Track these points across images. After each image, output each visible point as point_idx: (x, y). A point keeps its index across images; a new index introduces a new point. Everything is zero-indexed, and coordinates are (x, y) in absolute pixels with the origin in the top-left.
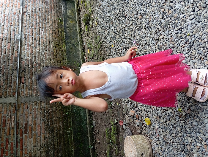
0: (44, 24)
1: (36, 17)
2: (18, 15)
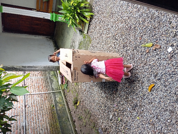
0: (41, 111)
1: (35, 107)
2: (22, 108)
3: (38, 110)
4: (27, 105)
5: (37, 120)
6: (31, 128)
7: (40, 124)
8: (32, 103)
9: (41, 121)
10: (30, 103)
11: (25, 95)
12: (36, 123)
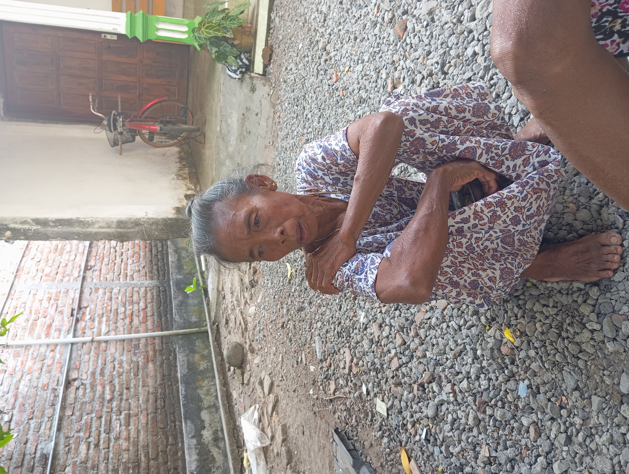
0: (124, 402)
1: (104, 388)
2: (54, 390)
3: (111, 400)
4: (75, 380)
5: (103, 435)
6: (75, 463)
7: (111, 449)
8: (93, 374)
9: (117, 438)
10: (89, 373)
11: (72, 344)
12: (97, 445)
